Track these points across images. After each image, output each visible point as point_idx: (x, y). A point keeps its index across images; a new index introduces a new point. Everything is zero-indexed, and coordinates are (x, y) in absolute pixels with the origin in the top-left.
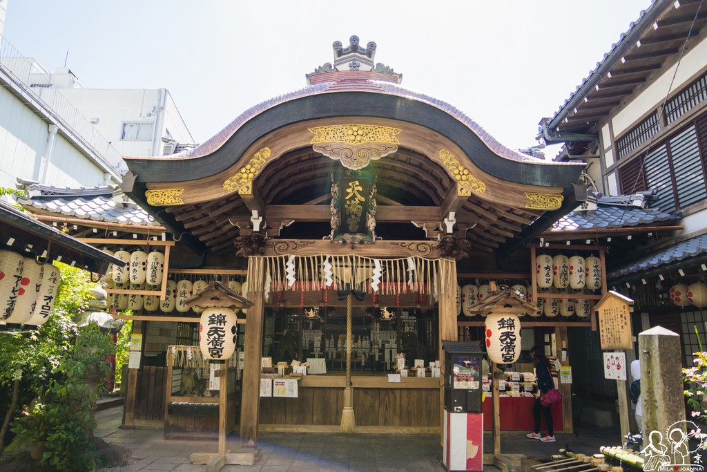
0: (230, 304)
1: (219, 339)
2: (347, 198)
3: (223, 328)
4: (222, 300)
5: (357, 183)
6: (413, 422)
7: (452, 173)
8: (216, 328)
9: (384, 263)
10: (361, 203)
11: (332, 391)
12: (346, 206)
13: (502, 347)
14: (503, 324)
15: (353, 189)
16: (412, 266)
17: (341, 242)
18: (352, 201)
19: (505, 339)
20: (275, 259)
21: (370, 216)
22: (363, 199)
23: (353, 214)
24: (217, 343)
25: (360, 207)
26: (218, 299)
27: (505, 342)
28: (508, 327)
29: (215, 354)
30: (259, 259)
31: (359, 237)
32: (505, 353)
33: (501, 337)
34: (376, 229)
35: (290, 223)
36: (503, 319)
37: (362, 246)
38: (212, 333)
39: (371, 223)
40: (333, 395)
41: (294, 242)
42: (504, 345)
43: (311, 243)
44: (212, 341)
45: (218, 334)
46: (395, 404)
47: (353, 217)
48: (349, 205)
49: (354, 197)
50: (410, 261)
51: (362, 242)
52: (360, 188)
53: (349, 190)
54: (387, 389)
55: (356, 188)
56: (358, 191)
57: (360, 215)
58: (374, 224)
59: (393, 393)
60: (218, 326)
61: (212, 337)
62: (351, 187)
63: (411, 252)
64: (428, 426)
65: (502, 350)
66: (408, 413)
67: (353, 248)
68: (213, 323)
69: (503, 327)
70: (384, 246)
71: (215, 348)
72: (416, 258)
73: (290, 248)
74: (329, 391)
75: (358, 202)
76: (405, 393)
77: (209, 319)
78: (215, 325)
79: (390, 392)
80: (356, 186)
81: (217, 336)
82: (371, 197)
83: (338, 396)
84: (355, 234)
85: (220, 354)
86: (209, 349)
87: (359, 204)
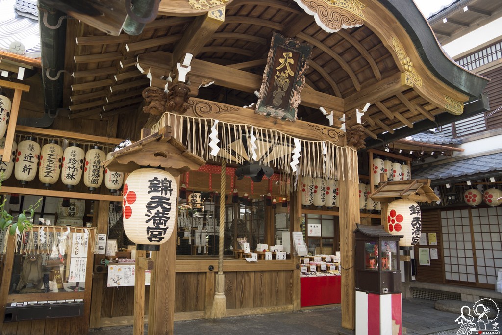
0: (181, 165)
1: (163, 214)
2: (278, 68)
3: (168, 199)
4: (171, 158)
5: (291, 55)
6: (264, 303)
7: (401, 62)
8: (161, 198)
9: (302, 143)
10: (289, 77)
11: (192, 276)
12: (275, 77)
13: (413, 231)
14: (414, 210)
15: (286, 61)
16: (324, 151)
17: (265, 114)
18: (282, 73)
19: (416, 224)
20: (196, 120)
21: (295, 92)
22: (292, 74)
23: (280, 87)
24: (160, 220)
25: (288, 80)
26: (165, 156)
27: (415, 227)
28: (417, 213)
29: (155, 236)
30: (179, 118)
31: (281, 113)
32: (415, 237)
33: (413, 222)
34: (300, 107)
35: (211, 84)
36: (413, 205)
37: (283, 122)
38: (153, 205)
39: (296, 101)
40: (192, 280)
41: (216, 105)
42: (415, 229)
43: (235, 110)
44: (154, 217)
45: (163, 208)
46: (250, 287)
47: (279, 89)
48: (279, 77)
49: (284, 69)
50: (323, 145)
51: (284, 118)
52: (292, 61)
53: (282, 61)
54: (244, 272)
55: (289, 60)
56: (290, 64)
57: (285, 89)
58: (299, 102)
59: (248, 276)
60: (163, 195)
61: (154, 212)
62: (284, 58)
63: (323, 136)
64: (277, 305)
65: (413, 234)
66: (261, 294)
67: (275, 123)
68: (156, 191)
69: (414, 213)
70: (302, 127)
71: (158, 227)
72: (328, 143)
73: (212, 112)
74: (189, 276)
75: (287, 76)
76: (258, 275)
77: (148, 184)
78: (159, 194)
79: (246, 275)
80: (289, 58)
81: (161, 211)
82: (301, 72)
83: (198, 280)
84: (278, 109)
85: (163, 236)
86: (148, 228)
87: (287, 78)
